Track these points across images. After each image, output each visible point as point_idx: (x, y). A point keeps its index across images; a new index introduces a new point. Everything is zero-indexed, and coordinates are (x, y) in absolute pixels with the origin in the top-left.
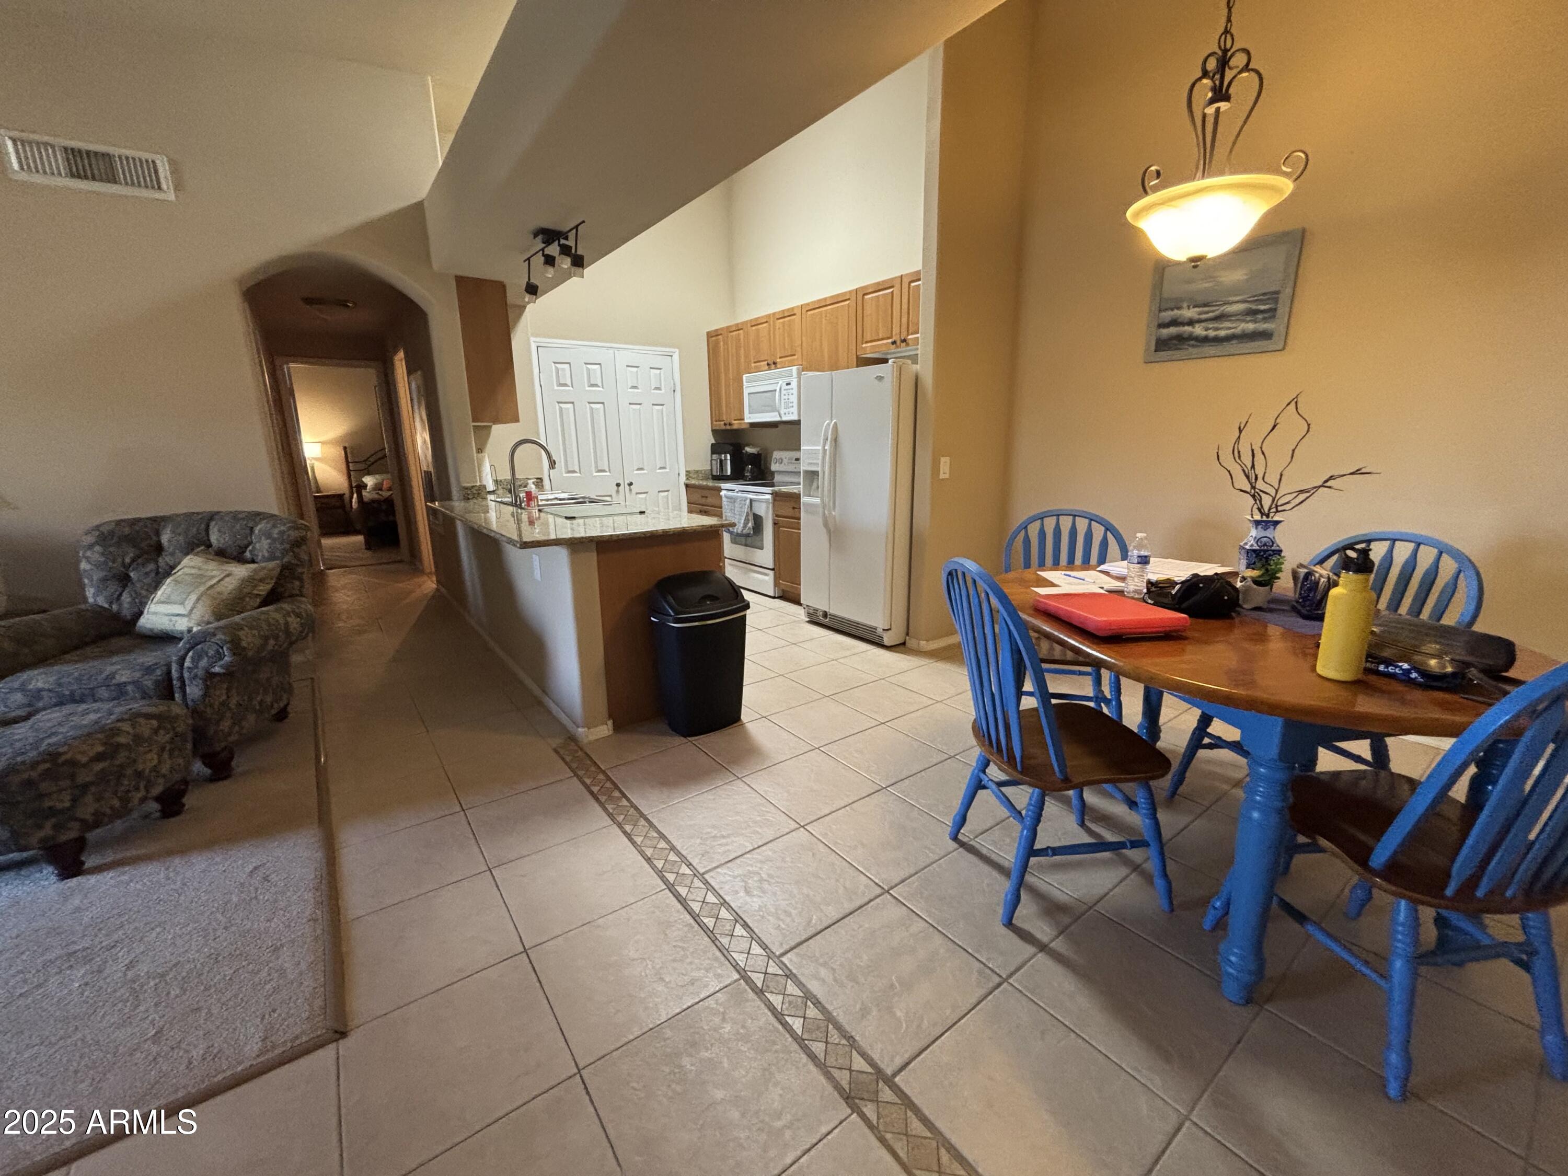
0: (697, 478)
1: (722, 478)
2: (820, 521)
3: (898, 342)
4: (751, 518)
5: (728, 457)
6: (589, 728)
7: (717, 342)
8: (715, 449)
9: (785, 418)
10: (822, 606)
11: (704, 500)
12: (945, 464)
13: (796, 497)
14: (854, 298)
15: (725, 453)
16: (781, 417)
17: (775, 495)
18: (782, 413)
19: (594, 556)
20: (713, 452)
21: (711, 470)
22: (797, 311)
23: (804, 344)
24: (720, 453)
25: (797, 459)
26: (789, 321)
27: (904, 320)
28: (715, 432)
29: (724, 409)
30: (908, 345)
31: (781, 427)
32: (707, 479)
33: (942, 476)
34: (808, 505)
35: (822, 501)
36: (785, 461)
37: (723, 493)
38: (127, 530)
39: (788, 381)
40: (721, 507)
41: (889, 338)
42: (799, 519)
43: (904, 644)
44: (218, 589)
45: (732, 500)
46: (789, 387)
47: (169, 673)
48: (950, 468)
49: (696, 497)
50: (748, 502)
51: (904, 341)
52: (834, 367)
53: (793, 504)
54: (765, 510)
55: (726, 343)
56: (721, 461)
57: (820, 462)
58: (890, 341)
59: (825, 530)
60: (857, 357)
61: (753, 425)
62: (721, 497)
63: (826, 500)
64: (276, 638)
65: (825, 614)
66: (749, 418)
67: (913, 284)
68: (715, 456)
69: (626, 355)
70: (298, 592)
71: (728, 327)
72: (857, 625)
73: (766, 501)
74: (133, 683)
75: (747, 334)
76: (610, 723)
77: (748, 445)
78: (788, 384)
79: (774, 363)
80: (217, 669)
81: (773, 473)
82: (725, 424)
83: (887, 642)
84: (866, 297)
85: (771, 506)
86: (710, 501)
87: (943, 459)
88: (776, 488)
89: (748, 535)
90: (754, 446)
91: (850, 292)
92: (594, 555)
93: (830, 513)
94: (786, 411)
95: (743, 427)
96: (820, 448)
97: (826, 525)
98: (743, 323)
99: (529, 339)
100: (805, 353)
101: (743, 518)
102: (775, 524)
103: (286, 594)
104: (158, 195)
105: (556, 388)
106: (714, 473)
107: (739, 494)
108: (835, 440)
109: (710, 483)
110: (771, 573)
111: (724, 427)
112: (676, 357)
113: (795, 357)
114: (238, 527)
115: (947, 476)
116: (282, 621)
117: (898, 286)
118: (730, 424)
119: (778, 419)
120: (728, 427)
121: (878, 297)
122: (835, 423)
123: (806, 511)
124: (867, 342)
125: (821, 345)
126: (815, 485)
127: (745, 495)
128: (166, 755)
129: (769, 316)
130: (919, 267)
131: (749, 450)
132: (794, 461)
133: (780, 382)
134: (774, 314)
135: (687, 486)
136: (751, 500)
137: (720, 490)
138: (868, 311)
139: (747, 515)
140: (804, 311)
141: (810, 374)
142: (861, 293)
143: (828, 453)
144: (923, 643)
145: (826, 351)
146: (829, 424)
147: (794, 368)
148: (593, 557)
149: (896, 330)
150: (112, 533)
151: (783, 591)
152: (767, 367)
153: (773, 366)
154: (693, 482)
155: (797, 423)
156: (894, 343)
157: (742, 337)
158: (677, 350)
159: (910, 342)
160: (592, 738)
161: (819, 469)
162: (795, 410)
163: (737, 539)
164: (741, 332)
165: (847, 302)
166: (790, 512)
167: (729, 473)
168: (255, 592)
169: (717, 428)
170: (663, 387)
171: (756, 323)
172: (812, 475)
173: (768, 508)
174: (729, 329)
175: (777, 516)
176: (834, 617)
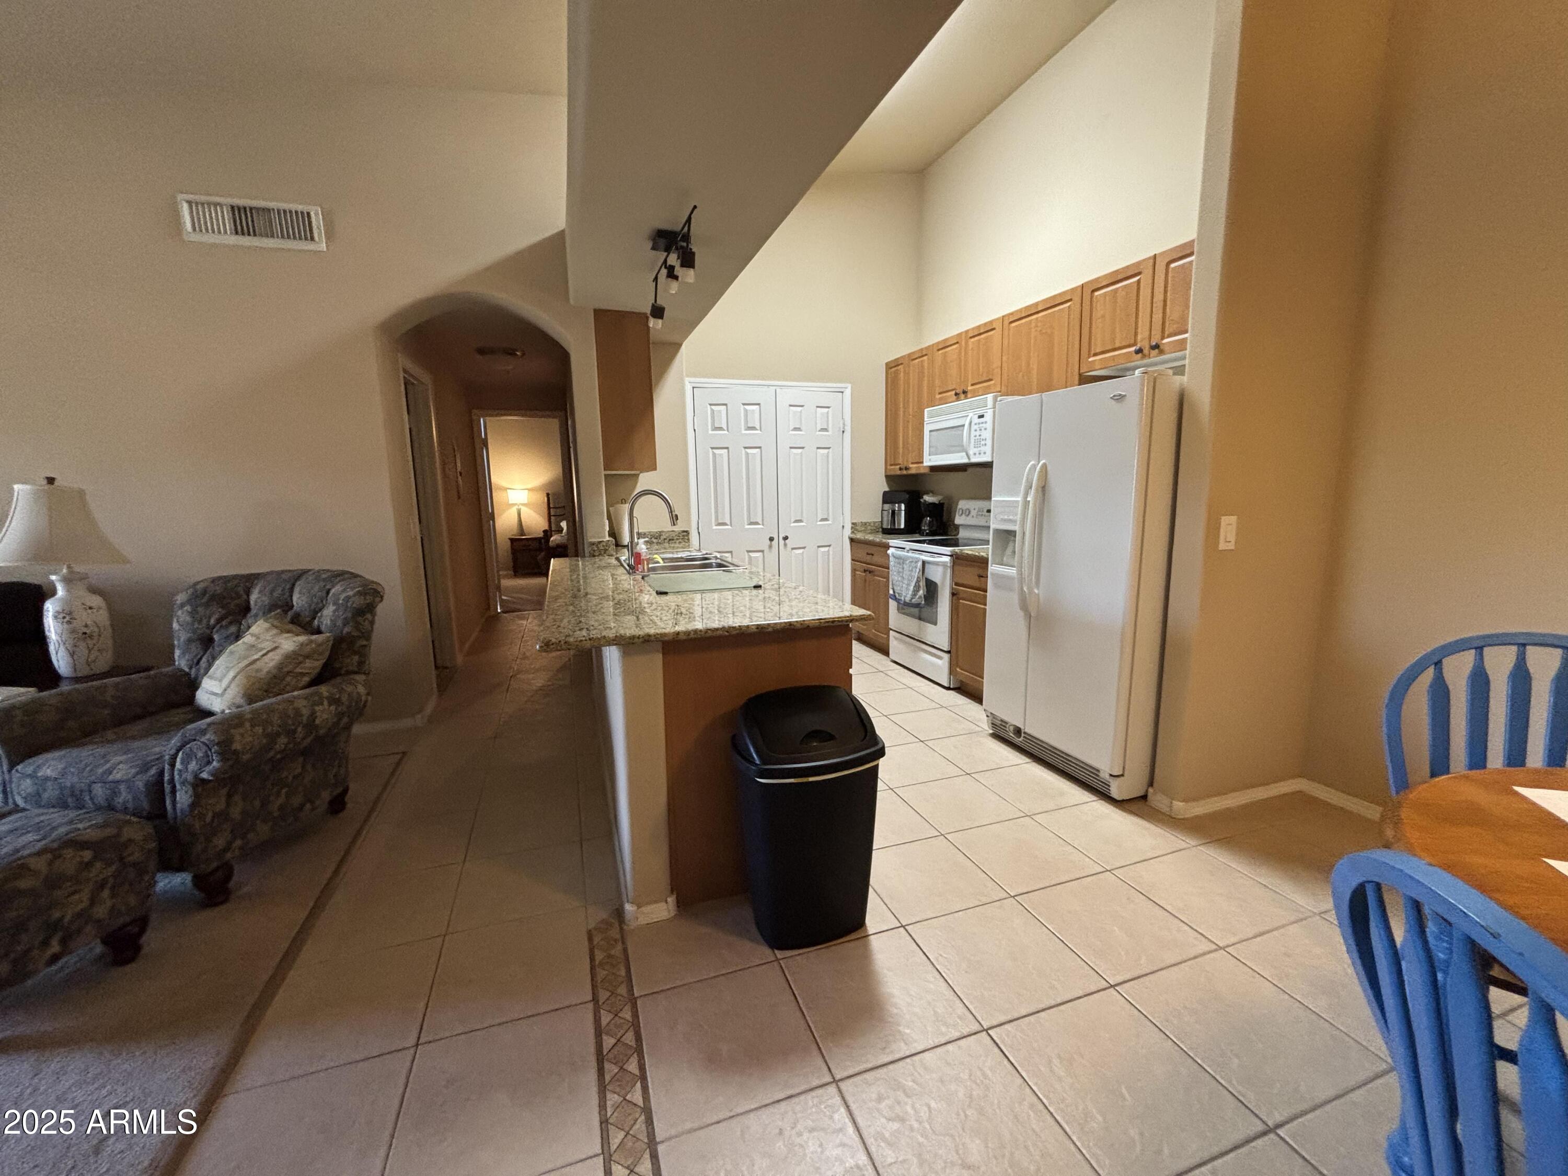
0: (864, 531)
1: (892, 531)
2: (1015, 598)
3: (1146, 351)
4: (923, 584)
5: (903, 507)
6: (639, 907)
7: (897, 373)
8: (887, 498)
9: (974, 460)
10: (1015, 719)
11: (869, 558)
12: (1229, 526)
13: (982, 563)
14: (1077, 299)
15: (899, 503)
16: (969, 458)
17: (957, 559)
18: (971, 453)
19: (658, 658)
20: (885, 501)
21: (882, 522)
22: (998, 326)
23: (1005, 365)
24: (893, 503)
25: (989, 511)
26: (986, 338)
27: (1158, 317)
28: (889, 478)
29: (901, 451)
30: (1162, 352)
31: (970, 470)
32: (874, 532)
33: (1222, 546)
34: (996, 576)
35: (1020, 573)
36: (973, 513)
37: (891, 551)
38: (219, 589)
39: (981, 413)
40: (888, 568)
41: (1129, 346)
42: (986, 591)
43: (1144, 797)
44: (258, 665)
45: (901, 560)
46: (982, 420)
47: (161, 773)
48: (1237, 534)
49: (862, 555)
50: (920, 564)
51: (1157, 347)
52: (1045, 386)
53: (981, 572)
54: (941, 575)
55: (907, 374)
56: (893, 512)
57: (1018, 517)
58: (1133, 349)
59: (1022, 614)
60: (1080, 375)
61: (934, 469)
62: (888, 556)
63: (1026, 571)
64: (291, 733)
65: (1018, 731)
66: (930, 460)
67: (1173, 265)
68: (887, 506)
69: (791, 392)
70: (356, 669)
71: (909, 355)
72: (1066, 757)
73: (944, 564)
74: (127, 781)
75: (932, 362)
76: (671, 900)
77: (927, 493)
78: (981, 416)
79: (965, 392)
80: (204, 775)
81: (957, 527)
82: (901, 469)
83: (1115, 793)
84: (1096, 293)
85: (949, 571)
86: (877, 559)
87: (1225, 520)
88: (957, 549)
89: (917, 606)
90: (933, 492)
91: (1073, 290)
92: (661, 655)
93: (1031, 592)
94: (976, 450)
95: (922, 471)
96: (1019, 499)
97: (1024, 606)
98: (927, 348)
99: (682, 380)
100: (1005, 376)
101: (913, 584)
102: (954, 594)
103: (343, 672)
104: (310, 246)
105: (710, 432)
106: (885, 526)
107: (910, 554)
108: (1044, 489)
109: (879, 538)
110: (946, 657)
111: (899, 472)
112: (848, 392)
113: (992, 382)
114: (316, 588)
115: (1231, 546)
116: (305, 712)
117: (1148, 273)
118: (907, 469)
119: (965, 461)
120: (905, 472)
121: (1116, 291)
122: (1045, 465)
123: (996, 586)
124: (1095, 355)
125: (1028, 364)
126: (1009, 551)
127: (916, 555)
128: (106, 893)
129: (960, 335)
130: (1191, 234)
131: (928, 498)
132: (985, 513)
133: (971, 415)
134: (967, 332)
135: (852, 540)
136: (924, 563)
137: (888, 547)
138: (1099, 311)
139: (918, 581)
140: (1006, 322)
141: (1010, 399)
142: (1090, 290)
143: (1031, 505)
144: (1178, 805)
145: (1035, 372)
146: (1034, 467)
147: (990, 397)
148: (657, 660)
149: (1143, 334)
150: (205, 591)
151: (961, 682)
152: (955, 397)
153: (962, 396)
154: (859, 536)
155: (988, 466)
156: (1139, 351)
157: (926, 364)
158: (849, 386)
159: (1166, 349)
160: (643, 921)
161: (1016, 528)
162: (988, 449)
163: (904, 607)
164: (925, 358)
165: (1068, 304)
166: (973, 581)
167: (902, 526)
168: (298, 670)
169: (892, 473)
170: (830, 429)
171: (944, 346)
172: (1007, 536)
173: (944, 574)
174: (911, 357)
175: (956, 584)
176: (1030, 737)
